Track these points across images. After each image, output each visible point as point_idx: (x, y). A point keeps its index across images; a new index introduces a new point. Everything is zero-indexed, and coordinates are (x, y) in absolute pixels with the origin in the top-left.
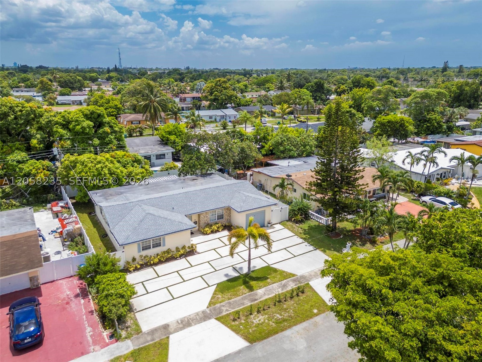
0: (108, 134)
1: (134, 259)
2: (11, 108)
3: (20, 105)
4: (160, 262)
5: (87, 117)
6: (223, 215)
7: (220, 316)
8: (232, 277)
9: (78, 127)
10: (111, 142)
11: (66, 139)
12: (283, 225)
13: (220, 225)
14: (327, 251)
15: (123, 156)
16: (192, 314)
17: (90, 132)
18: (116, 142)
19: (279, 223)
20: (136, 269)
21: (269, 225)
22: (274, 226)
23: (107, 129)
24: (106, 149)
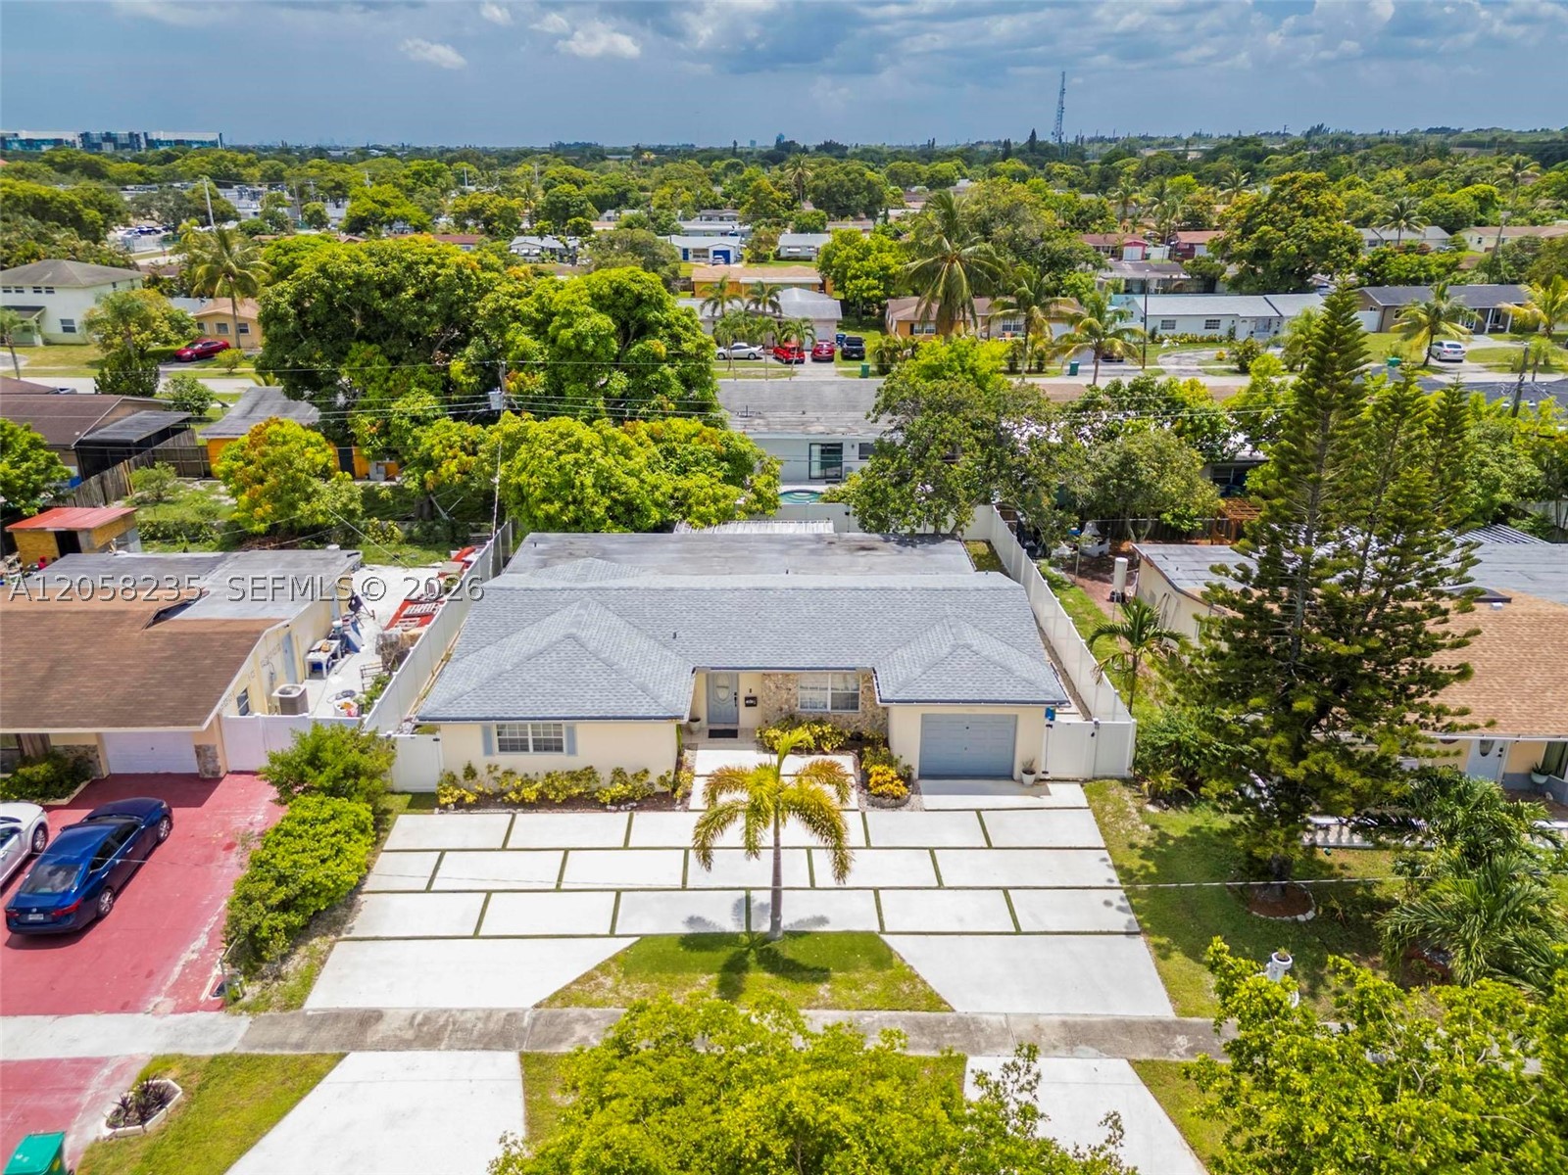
0: (657, 359)
1: (470, 772)
2: (409, 268)
3: (435, 259)
4: (543, 803)
5: (600, 302)
6: (855, 697)
7: (546, 1051)
8: (712, 930)
9: (566, 334)
10: (663, 386)
11: (538, 366)
12: (1089, 794)
13: (827, 729)
14: (1178, 957)
15: (688, 439)
16: (473, 1010)
17: (600, 351)
18: (677, 388)
19: (1083, 782)
20: (460, 804)
21: (1029, 779)
22: (1050, 786)
23: (659, 346)
24: (644, 409)
